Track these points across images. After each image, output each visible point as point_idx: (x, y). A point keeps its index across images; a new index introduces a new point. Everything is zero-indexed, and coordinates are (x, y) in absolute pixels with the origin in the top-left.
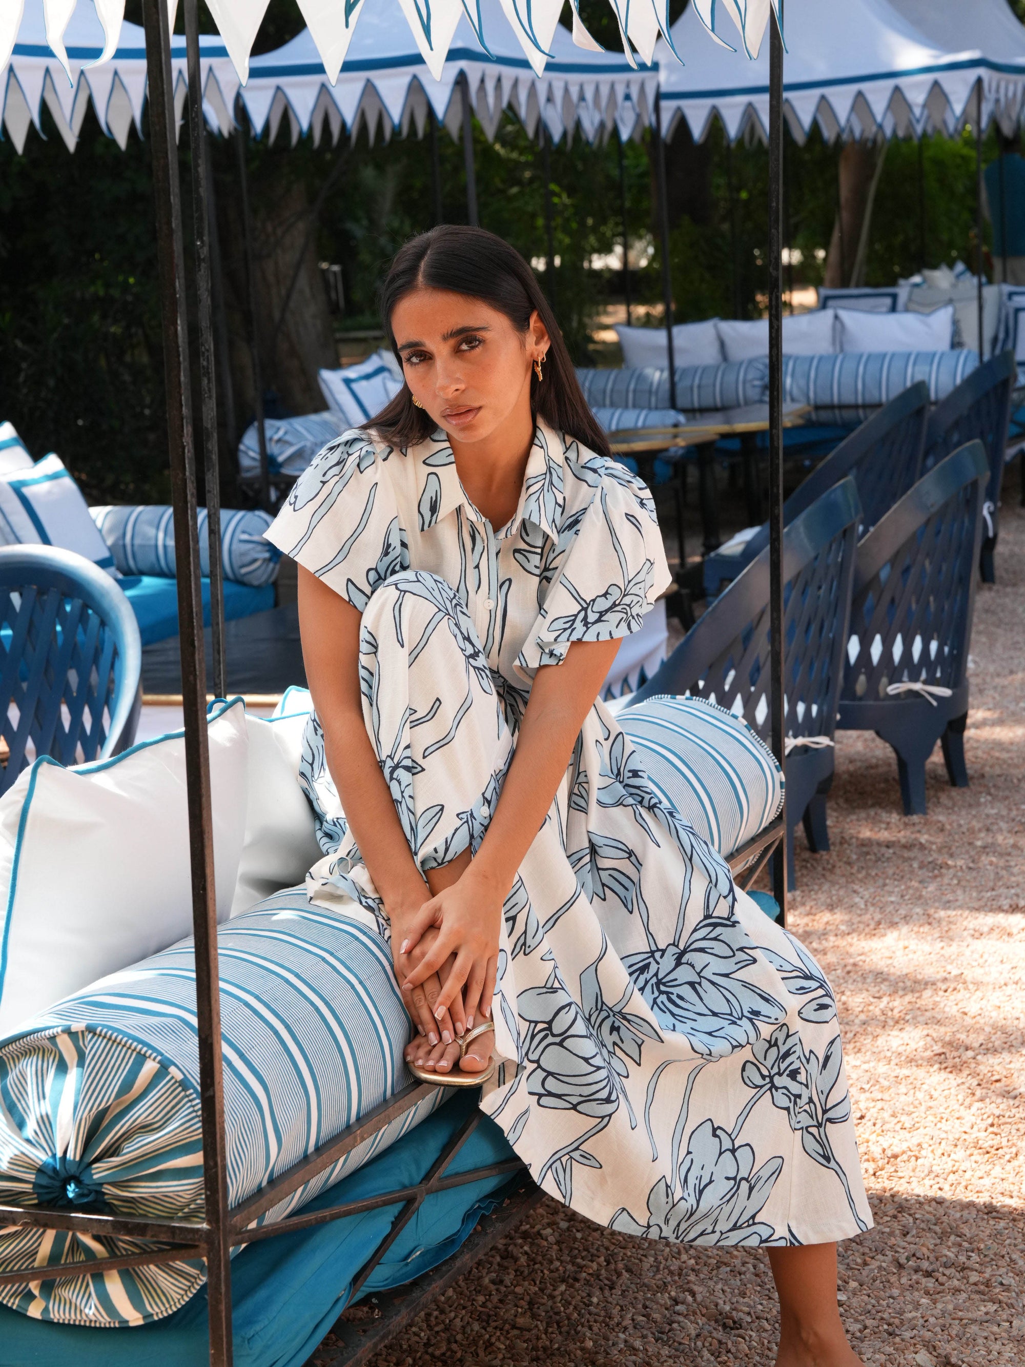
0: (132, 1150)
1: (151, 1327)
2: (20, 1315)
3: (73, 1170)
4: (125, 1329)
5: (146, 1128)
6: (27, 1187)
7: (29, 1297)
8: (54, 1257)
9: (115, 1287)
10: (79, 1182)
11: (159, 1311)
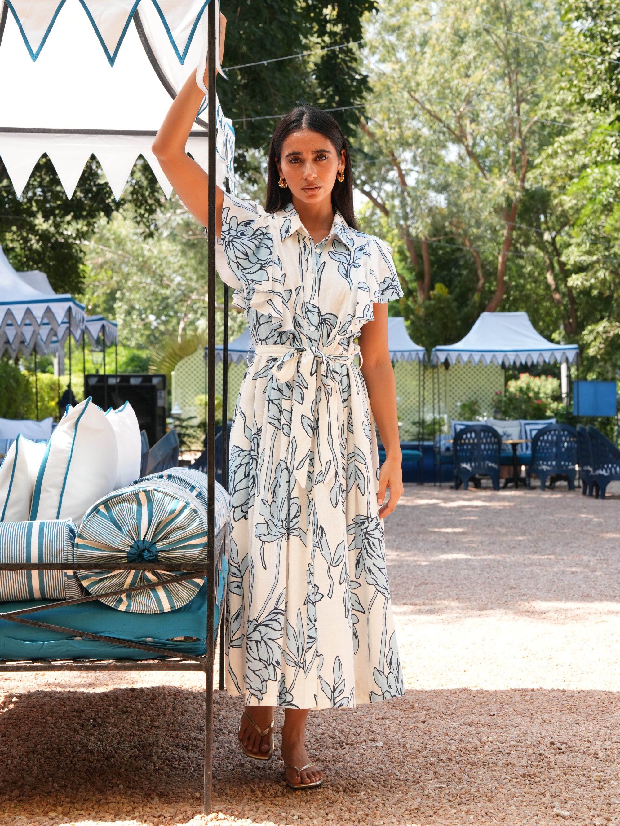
0: (174, 537)
1: (174, 611)
2: (115, 610)
3: (147, 545)
4: (162, 613)
5: (179, 528)
6: (124, 554)
7: (121, 601)
8: (132, 584)
9: (161, 593)
10: (149, 551)
11: (178, 604)
